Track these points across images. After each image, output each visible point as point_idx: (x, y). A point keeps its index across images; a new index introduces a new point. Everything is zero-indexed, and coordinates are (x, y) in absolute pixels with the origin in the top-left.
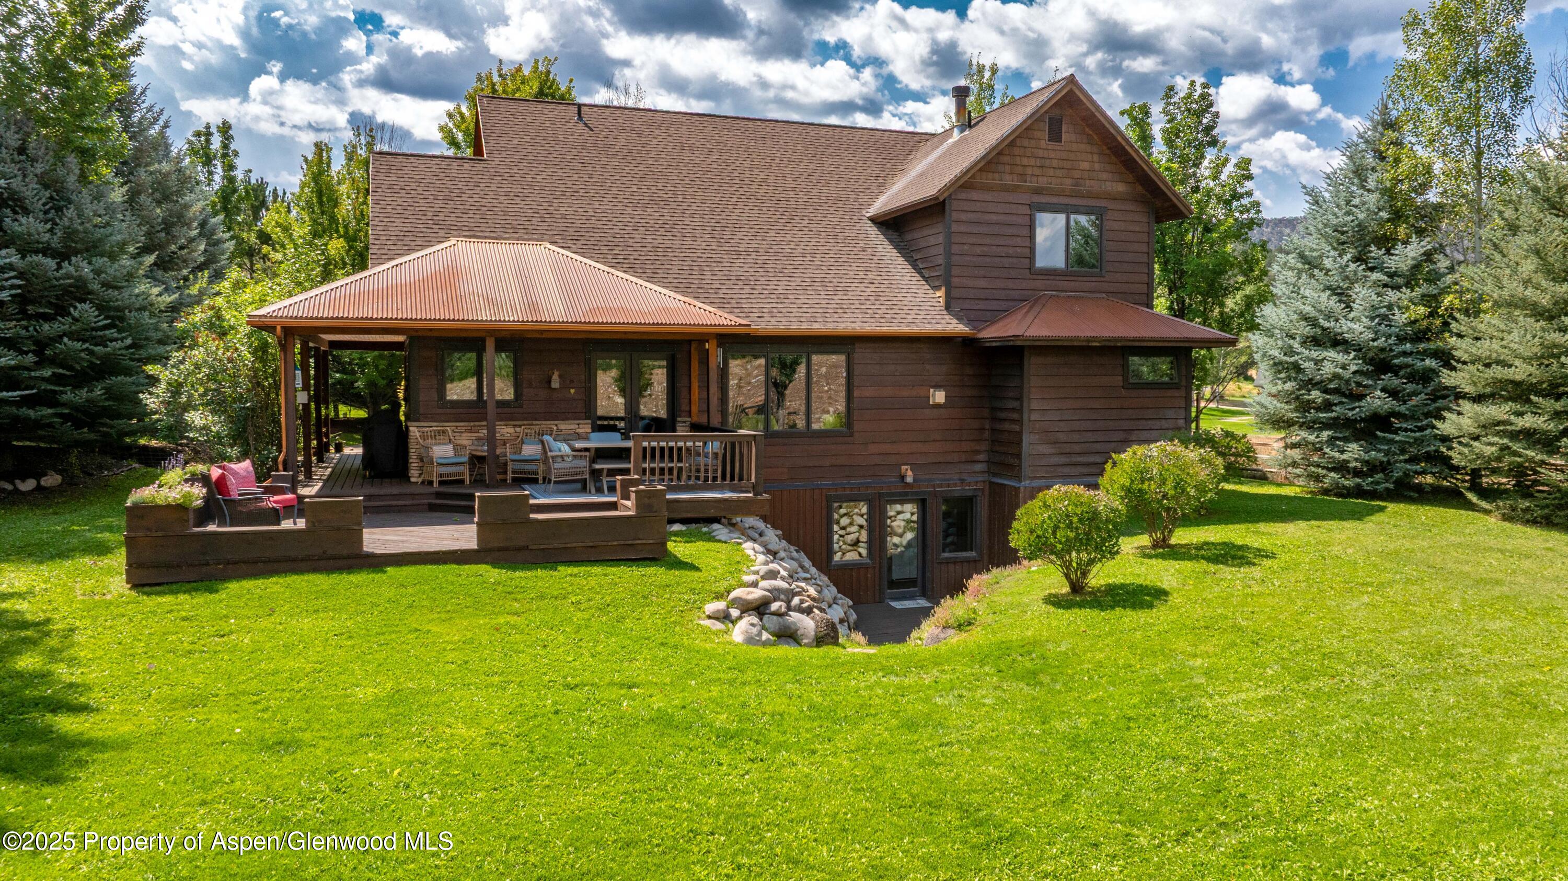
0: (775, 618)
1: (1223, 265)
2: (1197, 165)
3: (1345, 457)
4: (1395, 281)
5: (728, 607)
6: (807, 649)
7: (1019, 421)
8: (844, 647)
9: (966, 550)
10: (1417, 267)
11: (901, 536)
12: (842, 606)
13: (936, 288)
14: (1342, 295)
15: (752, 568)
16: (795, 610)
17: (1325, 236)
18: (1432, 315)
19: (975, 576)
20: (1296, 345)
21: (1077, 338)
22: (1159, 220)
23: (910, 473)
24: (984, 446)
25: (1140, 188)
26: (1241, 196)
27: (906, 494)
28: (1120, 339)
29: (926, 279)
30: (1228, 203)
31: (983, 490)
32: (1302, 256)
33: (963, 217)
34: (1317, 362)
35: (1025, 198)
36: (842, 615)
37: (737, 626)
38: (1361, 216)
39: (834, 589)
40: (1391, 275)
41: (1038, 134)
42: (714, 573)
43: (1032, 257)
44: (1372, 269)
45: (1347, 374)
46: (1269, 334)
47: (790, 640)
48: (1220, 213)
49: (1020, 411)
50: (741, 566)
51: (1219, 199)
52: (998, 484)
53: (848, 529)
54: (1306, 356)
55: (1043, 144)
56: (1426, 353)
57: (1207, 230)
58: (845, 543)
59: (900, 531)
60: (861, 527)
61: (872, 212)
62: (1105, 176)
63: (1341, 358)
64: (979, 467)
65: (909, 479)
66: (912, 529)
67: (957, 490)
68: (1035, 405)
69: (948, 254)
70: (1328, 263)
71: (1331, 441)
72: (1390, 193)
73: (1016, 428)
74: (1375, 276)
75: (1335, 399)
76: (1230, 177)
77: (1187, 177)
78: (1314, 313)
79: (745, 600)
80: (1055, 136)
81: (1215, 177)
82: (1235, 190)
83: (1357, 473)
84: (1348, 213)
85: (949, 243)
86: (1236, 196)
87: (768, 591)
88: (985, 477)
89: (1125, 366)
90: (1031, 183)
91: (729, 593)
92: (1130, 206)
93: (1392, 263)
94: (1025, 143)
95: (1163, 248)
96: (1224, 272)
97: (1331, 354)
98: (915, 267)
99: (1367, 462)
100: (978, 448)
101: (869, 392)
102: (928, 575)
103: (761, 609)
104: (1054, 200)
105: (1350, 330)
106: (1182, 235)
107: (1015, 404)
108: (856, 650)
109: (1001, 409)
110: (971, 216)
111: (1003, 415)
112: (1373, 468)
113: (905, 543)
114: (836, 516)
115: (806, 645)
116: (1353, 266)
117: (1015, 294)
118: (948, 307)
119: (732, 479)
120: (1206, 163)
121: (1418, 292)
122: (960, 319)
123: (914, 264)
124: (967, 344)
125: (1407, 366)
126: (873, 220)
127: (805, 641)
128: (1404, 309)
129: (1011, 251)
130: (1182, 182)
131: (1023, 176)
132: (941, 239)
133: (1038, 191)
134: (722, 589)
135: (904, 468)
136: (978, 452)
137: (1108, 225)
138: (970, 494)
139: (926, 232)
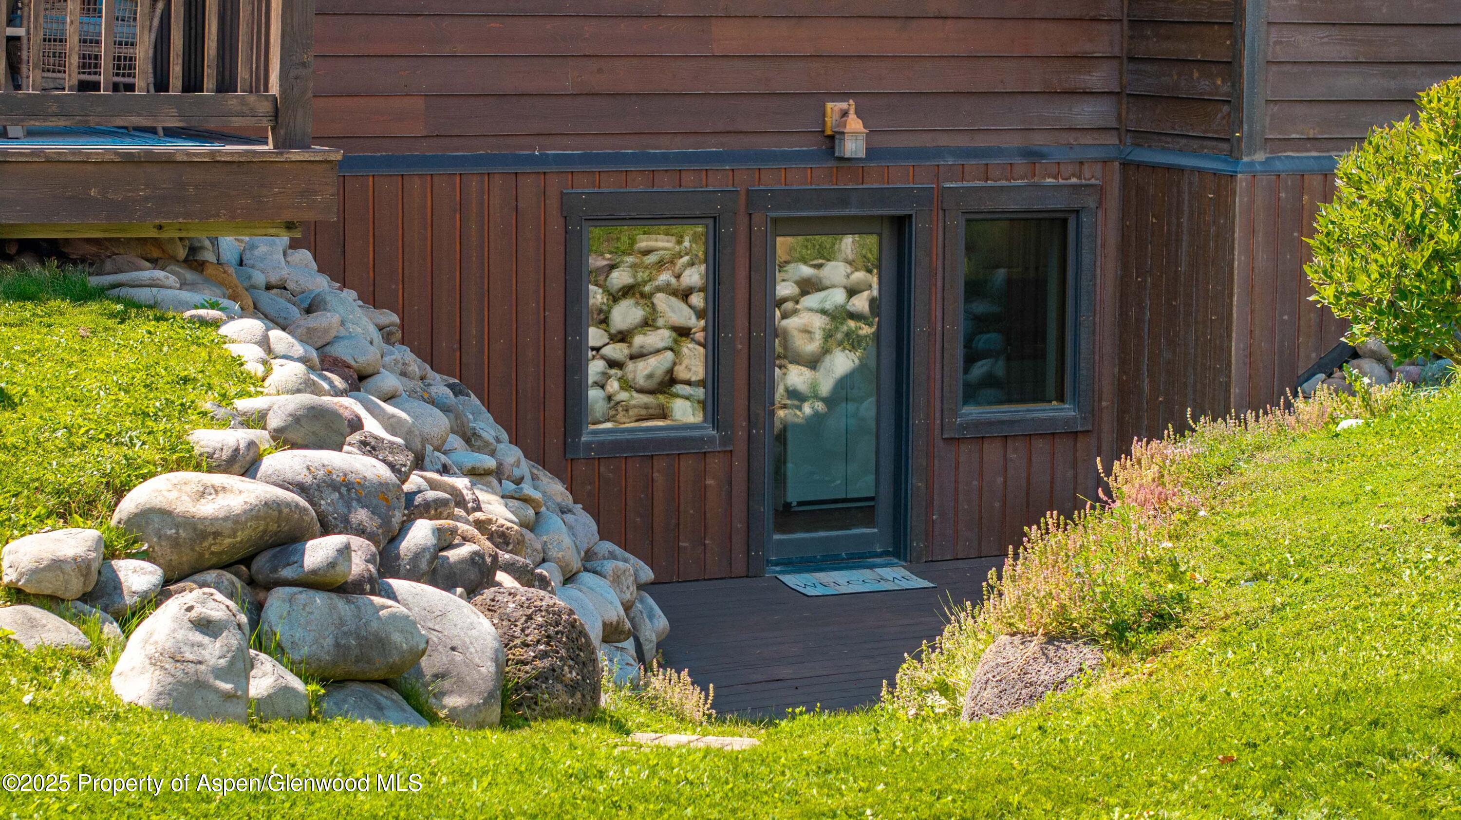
0: (319, 599)
5: (110, 553)
6: (461, 736)
8: (621, 728)
9: (1039, 397)
11: (813, 363)
12: (616, 580)
15: (243, 404)
16: (414, 575)
19: (1137, 448)
23: (854, 124)
24: (1105, 41)
27: (843, 198)
31: (1100, 191)
36: (615, 613)
37: (139, 634)
39: (586, 523)
42: (67, 414)
47: (384, 696)
50: (190, 394)
52: (1154, 167)
53: (639, 340)
58: (626, 385)
59: (812, 347)
60: (683, 332)
64: (1089, 112)
65: (853, 147)
66: (852, 342)
67: (1013, 191)
79: (189, 523)
87: (301, 488)
88: (1110, 146)
91: (120, 493)
100: (1088, 47)
102: (916, 482)
103: (261, 563)
108: (672, 739)
113: (826, 387)
114: (596, 297)
115: (456, 718)
119: (193, 83)
127: (454, 701)
134: (90, 479)
135: (833, 108)
136: (1085, 59)
138: (1058, 203)
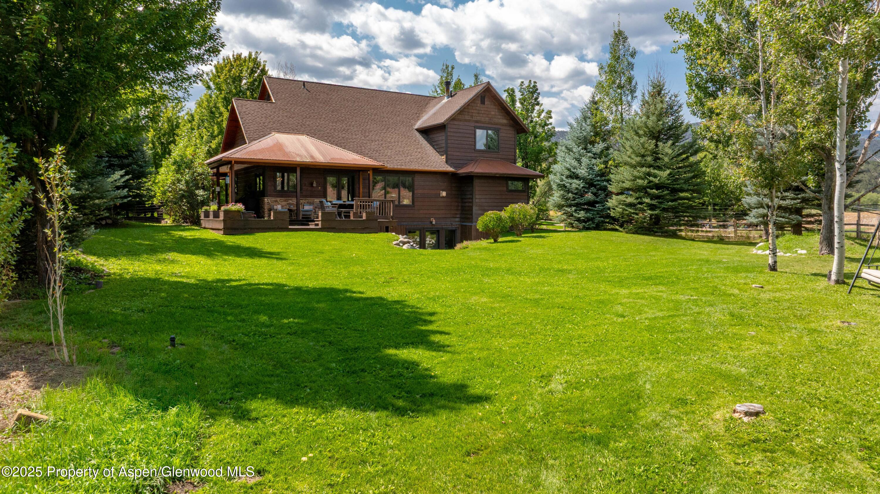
1: (541, 150)
2: (532, 113)
3: (579, 216)
4: (596, 156)
5: (399, 243)
7: (472, 202)
10: (602, 152)
13: (442, 155)
14: (579, 161)
17: (573, 140)
18: (606, 167)
20: (564, 178)
21: (491, 173)
22: (518, 133)
23: (434, 221)
24: (459, 212)
25: (511, 122)
26: (547, 125)
27: (433, 228)
28: (505, 174)
29: (438, 152)
30: (543, 127)
31: (459, 227)
32: (566, 147)
33: (452, 130)
34: (571, 184)
35: (473, 124)
37: (404, 246)
38: (585, 134)
40: (594, 154)
41: (477, 102)
43: (475, 145)
44: (589, 152)
45: (580, 188)
46: (555, 174)
48: (541, 130)
49: (472, 199)
51: (540, 125)
52: (464, 225)
54: (567, 182)
55: (479, 105)
56: (605, 180)
57: (536, 137)
61: (416, 127)
62: (500, 117)
63: (577, 182)
64: (457, 219)
65: (434, 223)
67: (450, 228)
68: (477, 197)
69: (447, 143)
70: (574, 150)
71: (576, 210)
72: (594, 126)
73: (471, 204)
74: (589, 154)
75: (577, 196)
76: (544, 117)
77: (528, 116)
78: (570, 167)
79: (404, 241)
80: (483, 102)
81: (539, 117)
82: (545, 122)
83: (584, 221)
84: (581, 133)
85: (447, 140)
86: (546, 125)
88: (459, 223)
89: (507, 184)
90: (475, 119)
91: (398, 240)
92: (508, 128)
93: (594, 150)
94: (473, 104)
95: (520, 144)
96: (541, 153)
97: (575, 181)
98: (434, 148)
99: (587, 218)
100: (457, 212)
101: (420, 191)
104: (482, 125)
105: (581, 173)
106: (526, 139)
107: (471, 196)
109: (465, 199)
110: (454, 130)
111: (466, 201)
112: (588, 220)
116: (582, 151)
117: (469, 158)
118: (447, 162)
119: (385, 214)
120: (535, 111)
121: (602, 160)
122: (451, 166)
123: (433, 146)
124: (453, 175)
125: (599, 185)
126: (417, 130)
128: (597, 166)
129: (468, 143)
130: (527, 119)
131: (472, 116)
132: (444, 138)
133: (477, 122)
135: (432, 218)
136: (457, 214)
137: (501, 134)
138: (454, 229)
139: (438, 135)
